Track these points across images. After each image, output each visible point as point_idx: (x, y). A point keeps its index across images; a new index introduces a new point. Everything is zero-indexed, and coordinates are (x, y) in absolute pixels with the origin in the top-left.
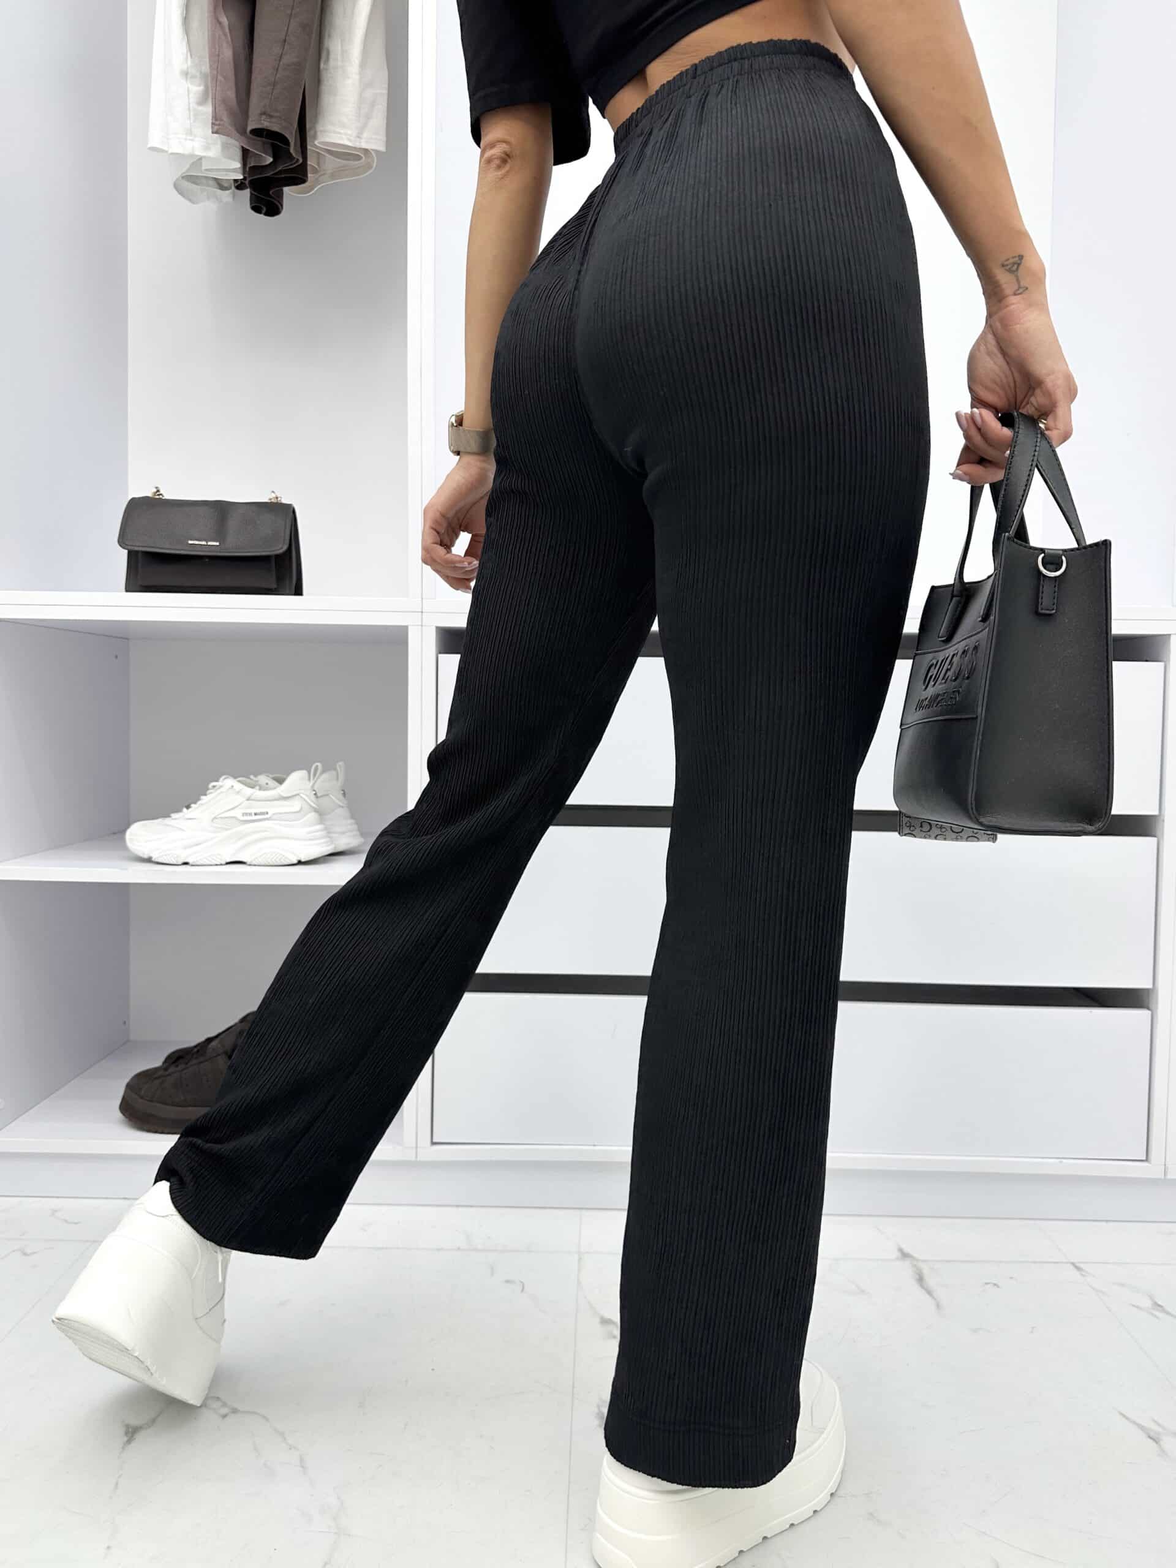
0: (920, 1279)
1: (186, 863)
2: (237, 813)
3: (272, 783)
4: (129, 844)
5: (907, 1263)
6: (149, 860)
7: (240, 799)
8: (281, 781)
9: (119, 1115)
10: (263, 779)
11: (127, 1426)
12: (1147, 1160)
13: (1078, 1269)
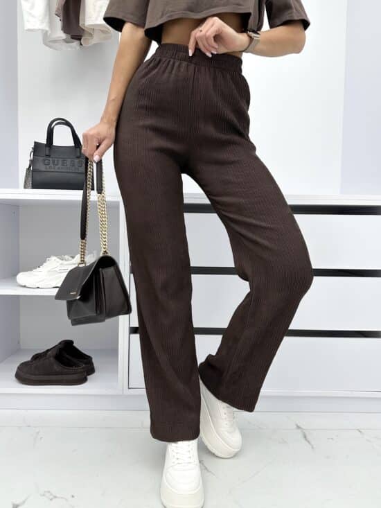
0: (305, 437)
1: (38, 288)
2: (57, 269)
3: (70, 258)
4: (18, 280)
5: (299, 431)
6: (25, 286)
7: (58, 264)
8: (73, 257)
9: (14, 378)
10: (66, 257)
11: (14, 505)
13: (360, 431)
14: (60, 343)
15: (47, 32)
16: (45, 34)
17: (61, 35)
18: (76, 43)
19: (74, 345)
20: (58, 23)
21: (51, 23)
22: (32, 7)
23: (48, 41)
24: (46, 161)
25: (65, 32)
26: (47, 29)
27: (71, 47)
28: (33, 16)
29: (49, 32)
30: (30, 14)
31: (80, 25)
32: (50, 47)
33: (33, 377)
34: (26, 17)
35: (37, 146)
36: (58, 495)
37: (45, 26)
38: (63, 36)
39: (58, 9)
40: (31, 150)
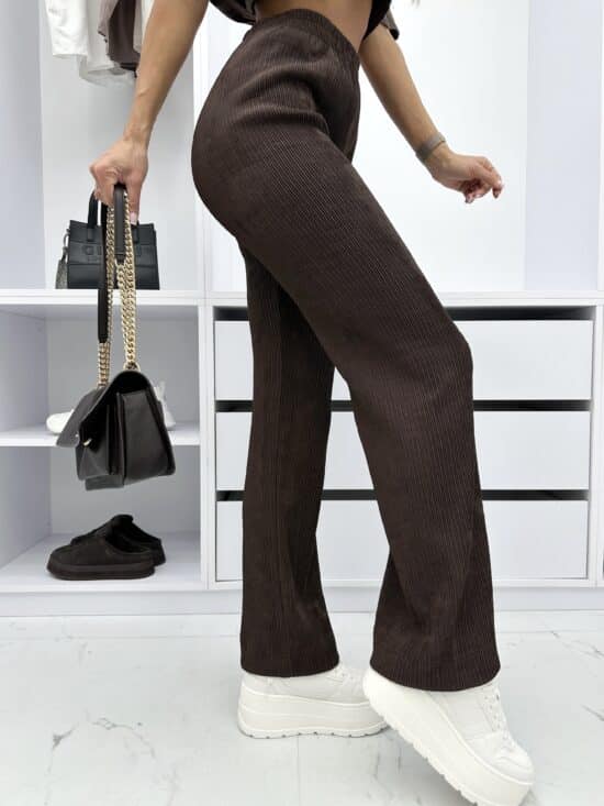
4: (49, 426)
9: (47, 571)
11: (55, 736)
12: (587, 578)
13: (555, 634)
14: (113, 519)
15: (85, 57)
16: (83, 61)
17: (106, 62)
18: (128, 75)
19: (134, 522)
20: (102, 45)
21: (91, 44)
22: (64, 22)
23: (87, 72)
24: (88, 250)
25: (112, 59)
26: (86, 53)
27: (120, 81)
28: (66, 36)
29: (88, 59)
30: (61, 32)
31: (134, 47)
32: (89, 80)
33: (74, 569)
34: (55, 36)
35: (74, 228)
36: (117, 723)
37: (82, 50)
38: (109, 64)
39: (102, 24)
40: (65, 232)
